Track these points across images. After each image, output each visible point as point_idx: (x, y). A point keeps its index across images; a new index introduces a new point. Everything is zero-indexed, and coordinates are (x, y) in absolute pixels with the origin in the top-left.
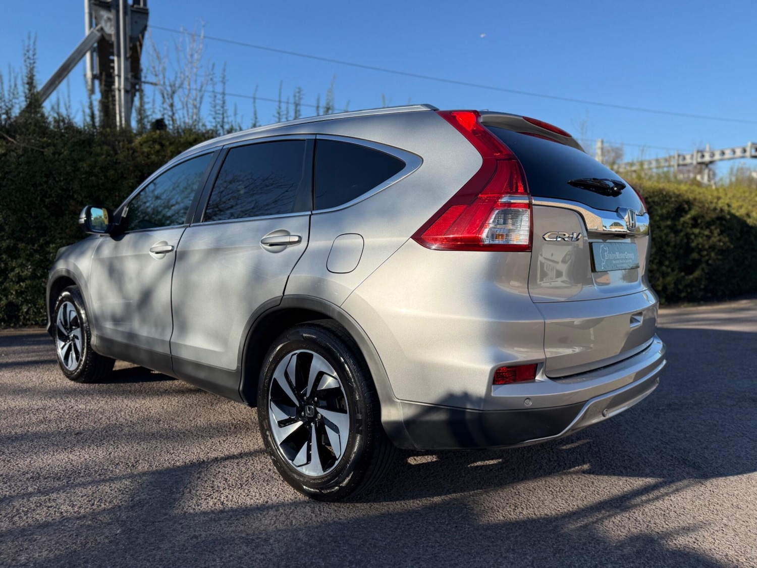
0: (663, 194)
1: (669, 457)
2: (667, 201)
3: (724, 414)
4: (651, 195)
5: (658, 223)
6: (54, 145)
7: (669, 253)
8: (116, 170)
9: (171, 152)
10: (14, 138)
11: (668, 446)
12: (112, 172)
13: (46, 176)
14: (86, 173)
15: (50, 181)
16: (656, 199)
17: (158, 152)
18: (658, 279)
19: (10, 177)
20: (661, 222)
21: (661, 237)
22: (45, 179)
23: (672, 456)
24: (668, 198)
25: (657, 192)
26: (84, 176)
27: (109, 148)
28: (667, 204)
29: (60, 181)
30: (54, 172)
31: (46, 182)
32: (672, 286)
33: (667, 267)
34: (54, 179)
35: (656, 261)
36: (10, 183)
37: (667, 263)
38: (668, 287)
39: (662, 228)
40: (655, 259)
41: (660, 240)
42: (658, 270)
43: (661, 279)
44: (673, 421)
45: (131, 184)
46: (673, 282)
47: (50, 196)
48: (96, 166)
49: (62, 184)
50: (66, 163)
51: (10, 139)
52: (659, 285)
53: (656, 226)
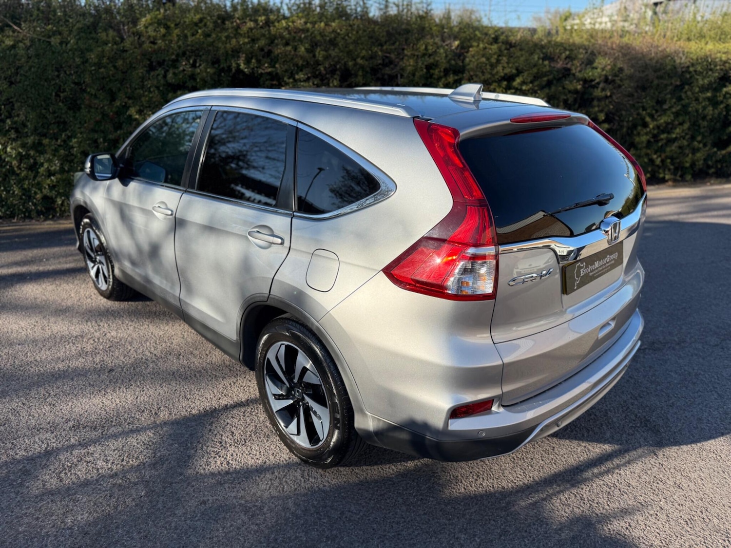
0: (708, 61)
1: (633, 417)
2: (711, 70)
3: (703, 359)
4: (695, 62)
5: (696, 95)
6: (60, 34)
7: (704, 127)
8: (124, 59)
9: (178, 36)
10: (19, 25)
11: (636, 403)
12: (120, 63)
13: (58, 70)
14: (95, 64)
15: (62, 75)
16: (699, 68)
17: (164, 36)
18: (688, 155)
19: (22, 72)
20: (700, 94)
21: (697, 111)
22: (56, 73)
23: (636, 416)
24: (712, 66)
25: (701, 59)
26: (93, 68)
27: (115, 34)
28: (710, 73)
29: (71, 74)
30: (64, 66)
31: (58, 76)
32: (701, 162)
33: (699, 142)
34: (65, 72)
35: (687, 137)
36: (23, 78)
37: (699, 138)
38: (697, 163)
39: (701, 100)
40: (687, 134)
41: (695, 114)
42: (688, 145)
43: (690, 155)
44: (650, 367)
45: (140, 74)
46: (702, 158)
47: (64, 91)
48: (104, 57)
49: (74, 77)
50: (74, 54)
51: (16, 27)
52: (687, 162)
53: (694, 99)
